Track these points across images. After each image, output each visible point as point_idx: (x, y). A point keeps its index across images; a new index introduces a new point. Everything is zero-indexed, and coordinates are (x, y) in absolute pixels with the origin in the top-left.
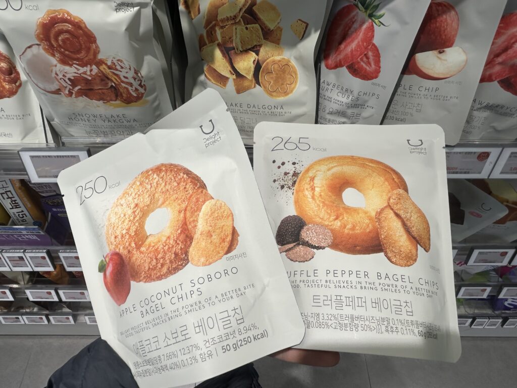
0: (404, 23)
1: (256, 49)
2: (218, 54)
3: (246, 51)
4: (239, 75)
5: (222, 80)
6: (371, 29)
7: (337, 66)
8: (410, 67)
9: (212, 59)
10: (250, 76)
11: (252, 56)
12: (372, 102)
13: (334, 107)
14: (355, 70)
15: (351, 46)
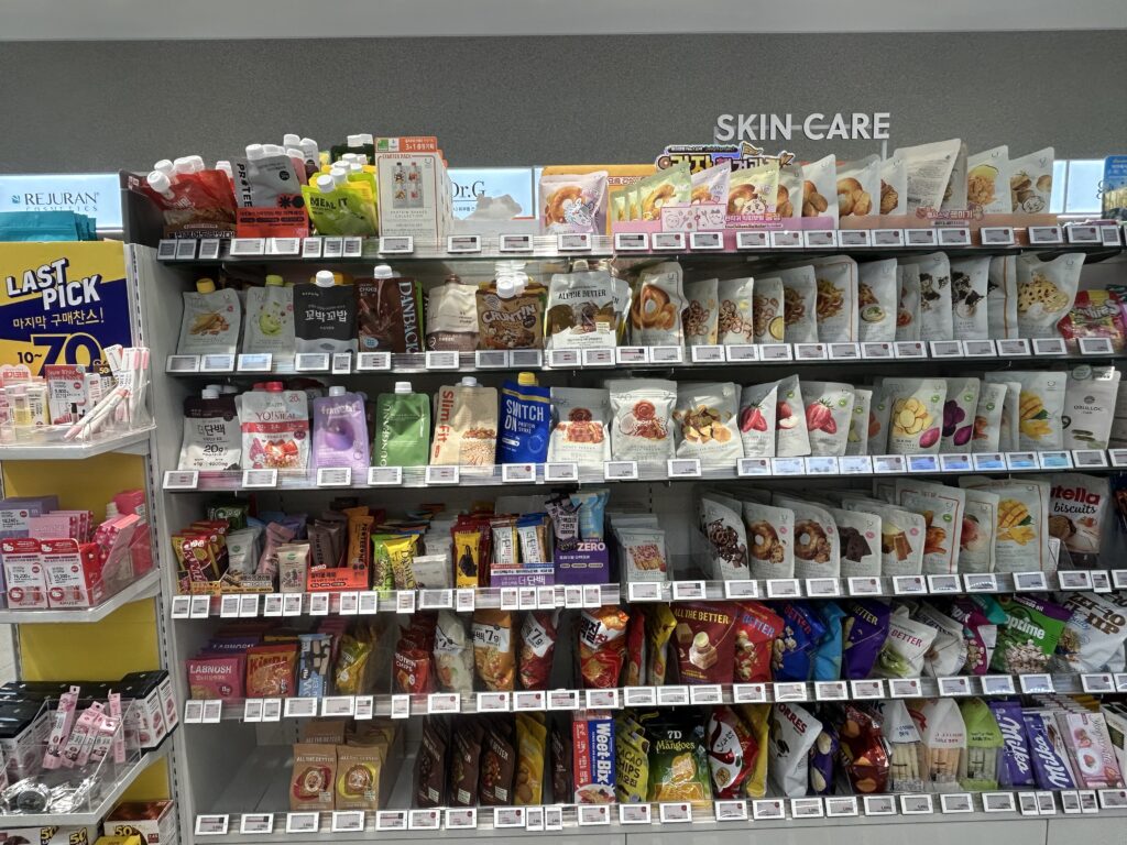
0: (769, 406)
1: (710, 424)
2: (692, 428)
3: (705, 426)
4: (703, 435)
5: (695, 439)
6: (758, 412)
7: (748, 429)
8: (778, 427)
9: (689, 431)
10: (709, 435)
11: (709, 427)
12: (768, 440)
13: (751, 446)
14: (756, 428)
15: (751, 421)
